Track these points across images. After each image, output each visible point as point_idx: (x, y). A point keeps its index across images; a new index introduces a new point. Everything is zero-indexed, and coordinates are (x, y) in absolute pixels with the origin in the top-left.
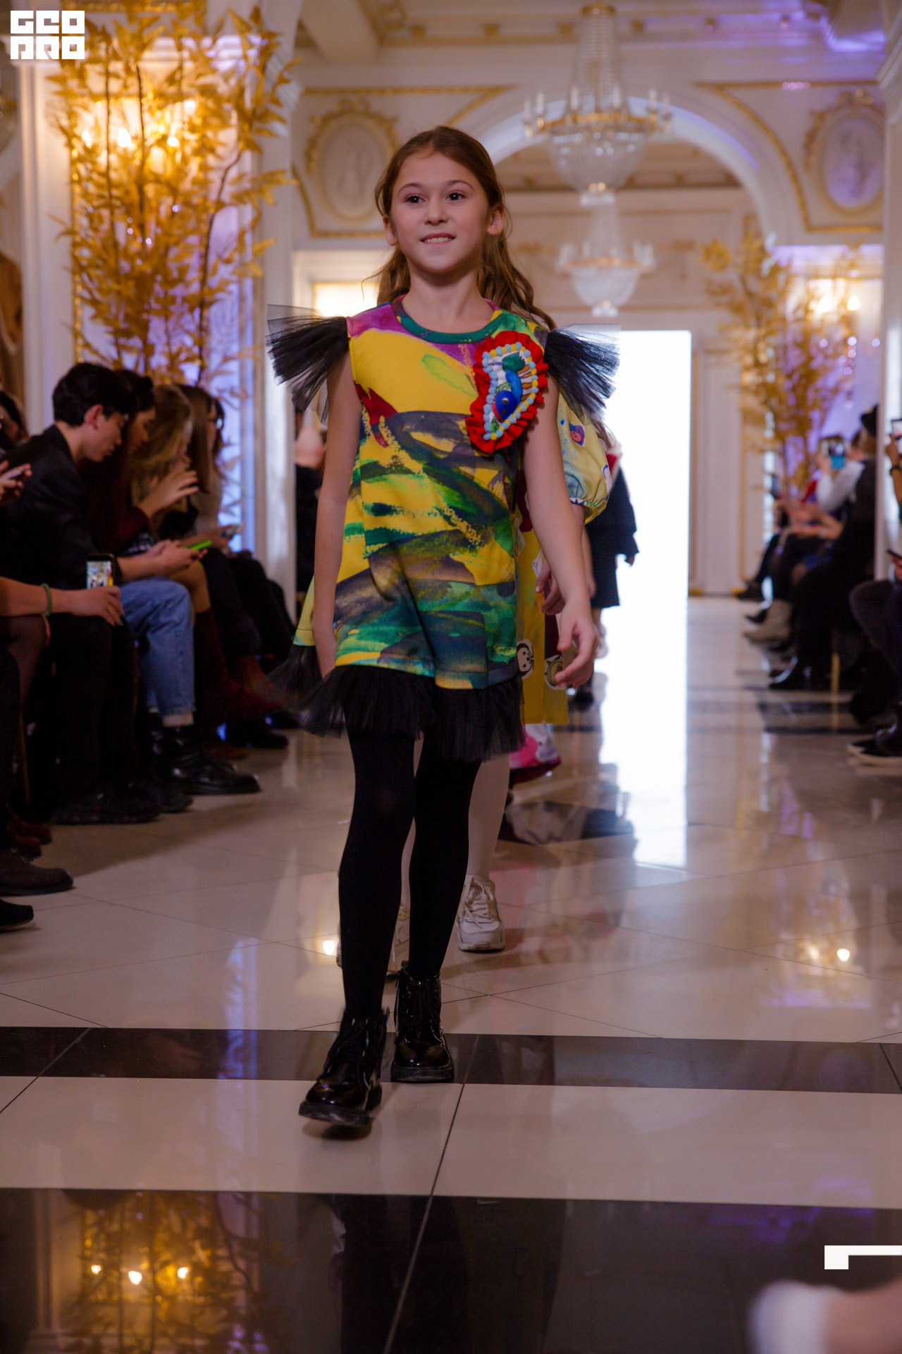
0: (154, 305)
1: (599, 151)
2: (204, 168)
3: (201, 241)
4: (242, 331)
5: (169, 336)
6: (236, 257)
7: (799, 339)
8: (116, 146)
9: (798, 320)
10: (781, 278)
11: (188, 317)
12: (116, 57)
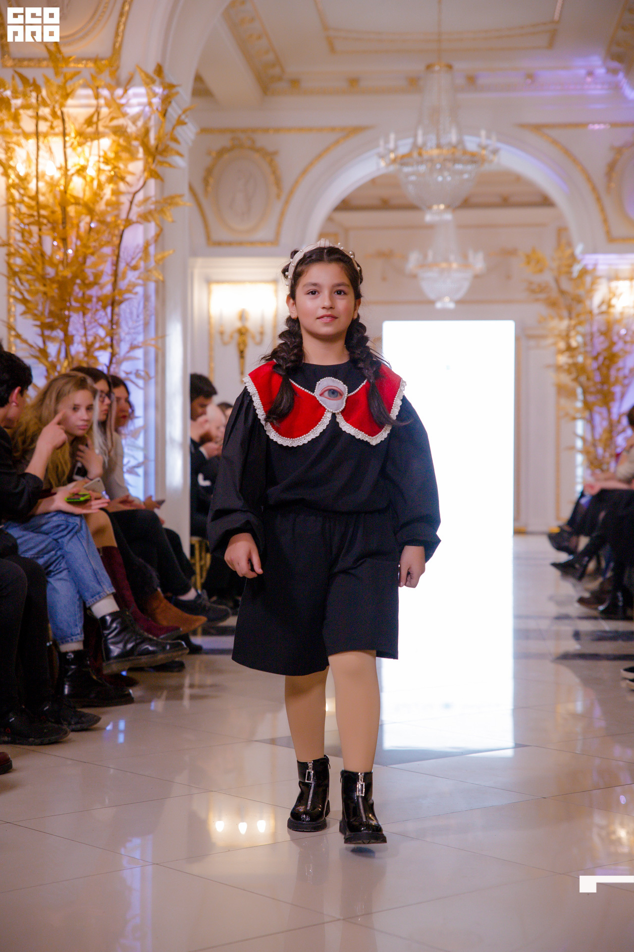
0: (74, 304)
1: (440, 179)
2: (116, 193)
3: (113, 251)
4: (146, 325)
5: (85, 328)
6: (142, 264)
7: (603, 328)
8: (44, 175)
9: (602, 313)
10: (588, 279)
11: (101, 313)
12: (45, 104)
